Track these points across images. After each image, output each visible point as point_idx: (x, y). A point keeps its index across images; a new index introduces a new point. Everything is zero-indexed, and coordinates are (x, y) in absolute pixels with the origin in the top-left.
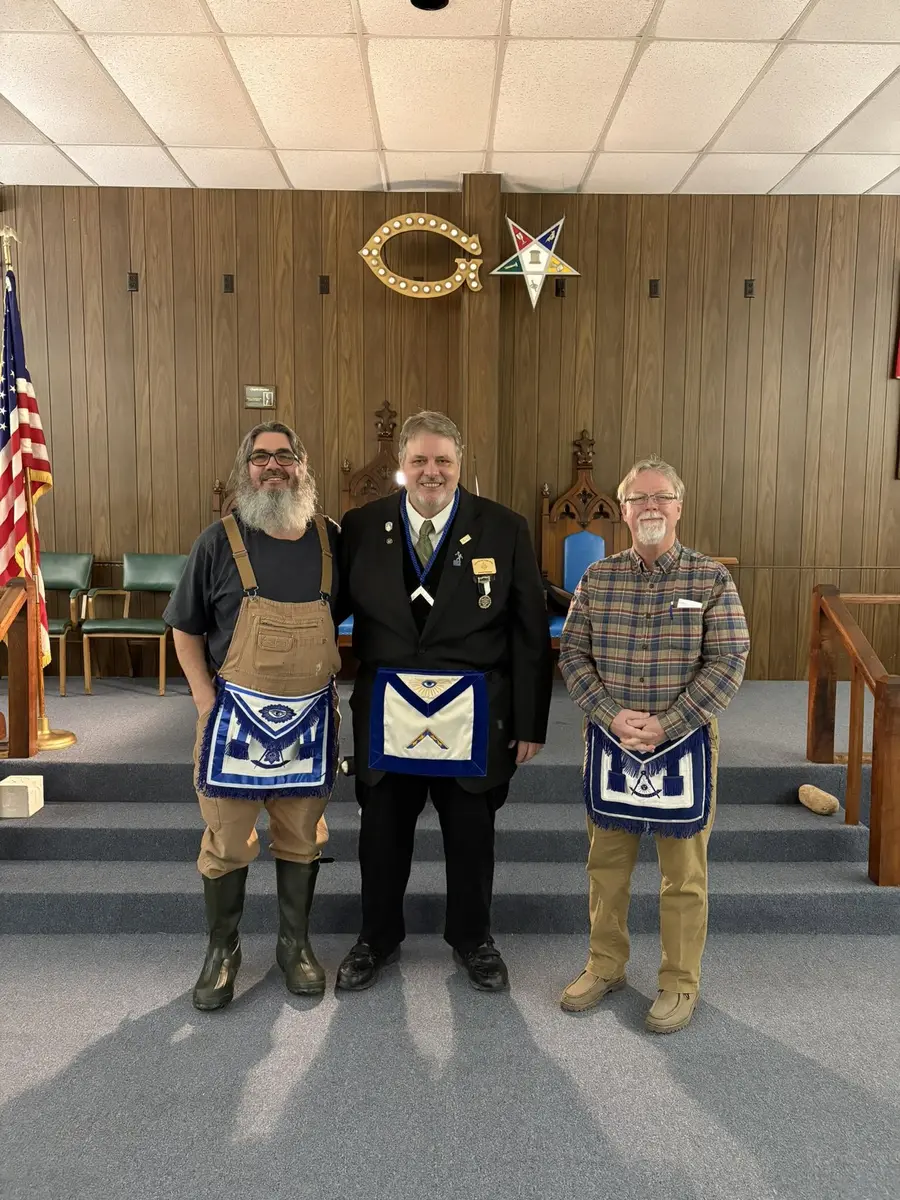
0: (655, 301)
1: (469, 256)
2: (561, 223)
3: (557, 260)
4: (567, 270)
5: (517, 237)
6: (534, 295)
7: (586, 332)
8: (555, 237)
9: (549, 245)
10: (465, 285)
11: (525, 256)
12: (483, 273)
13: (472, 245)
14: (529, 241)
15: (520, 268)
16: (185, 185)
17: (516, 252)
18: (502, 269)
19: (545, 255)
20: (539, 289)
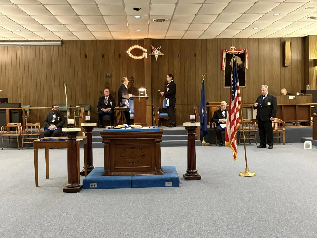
0: (179, 58)
1: (145, 52)
2: (161, 46)
3: (160, 52)
4: (162, 54)
5: (153, 49)
6: (157, 58)
7: (167, 63)
8: (160, 49)
9: (159, 50)
10: (145, 57)
11: (155, 52)
12: (148, 55)
13: (146, 50)
14: (155, 49)
15: (154, 54)
16: (95, 39)
17: (153, 51)
18: (151, 54)
19: (158, 52)
20: (157, 57)
